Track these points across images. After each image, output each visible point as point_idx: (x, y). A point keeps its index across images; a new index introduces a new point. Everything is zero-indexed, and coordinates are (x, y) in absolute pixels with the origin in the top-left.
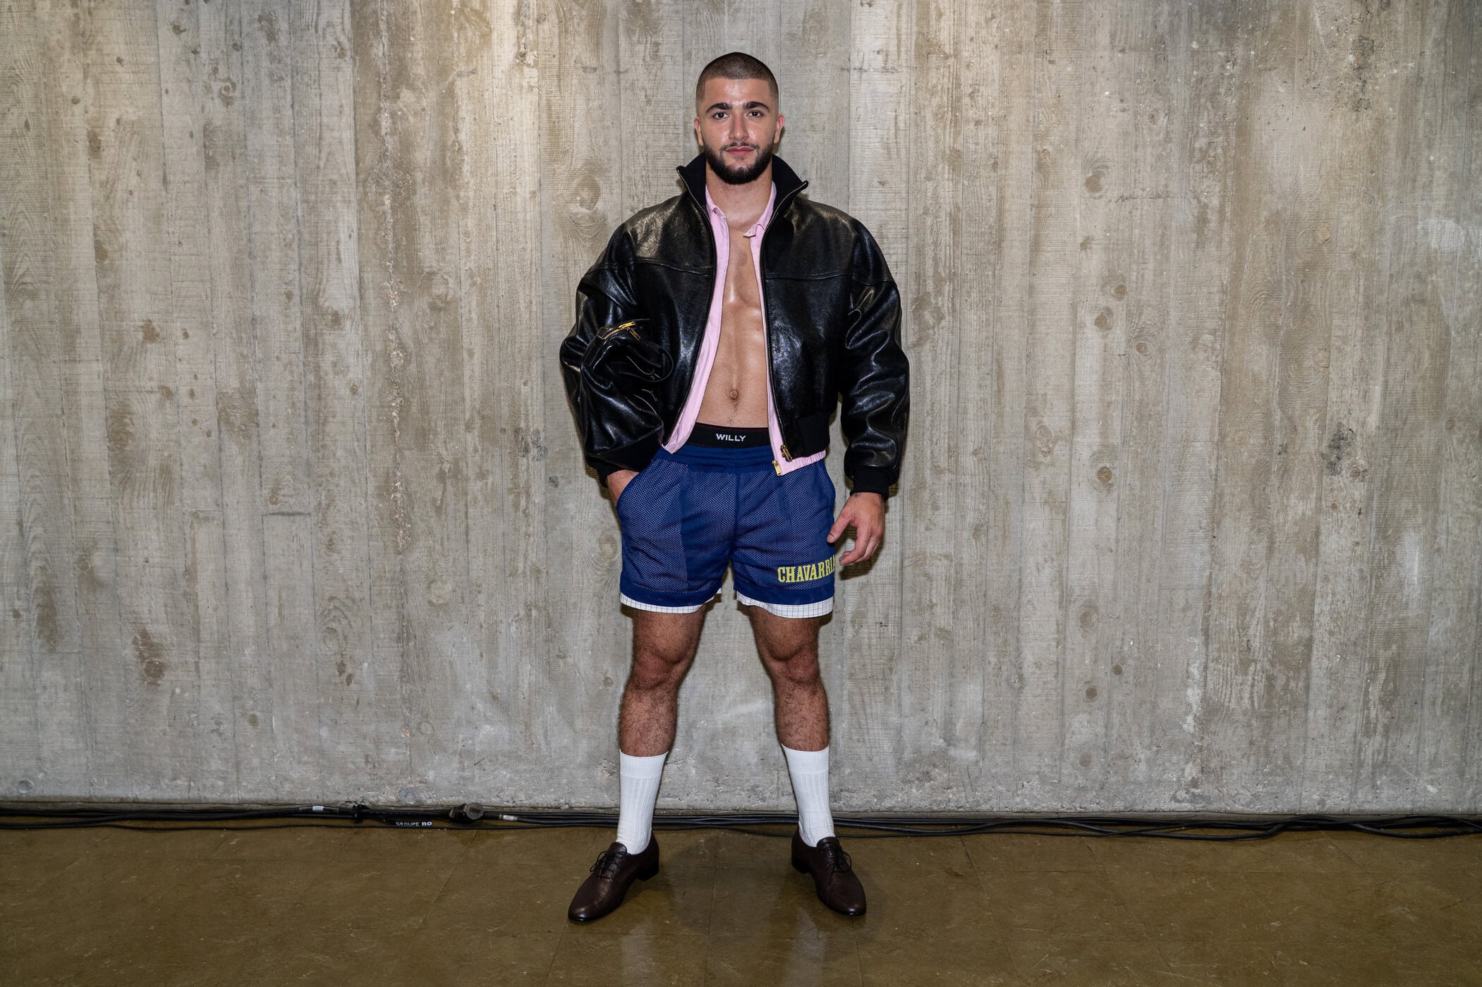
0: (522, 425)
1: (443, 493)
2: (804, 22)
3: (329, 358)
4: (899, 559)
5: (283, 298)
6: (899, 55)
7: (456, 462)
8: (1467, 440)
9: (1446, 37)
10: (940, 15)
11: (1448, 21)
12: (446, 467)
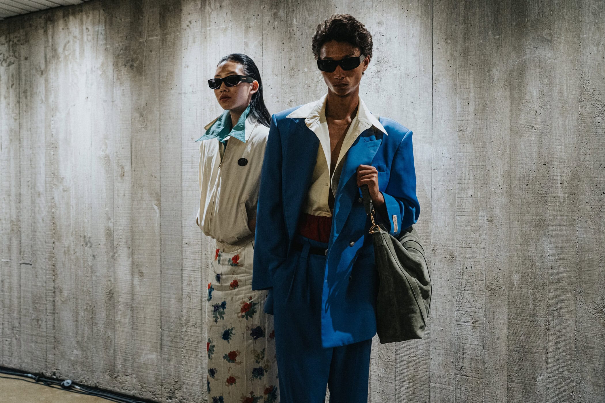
0: (86, 234)
1: (65, 258)
2: (167, 76)
3: (37, 208)
4: (200, 298)
5: (27, 187)
6: (197, 86)
7: (68, 248)
8: (444, 260)
9: (419, 53)
10: (211, 69)
11: (420, 44)
12: (66, 249)
